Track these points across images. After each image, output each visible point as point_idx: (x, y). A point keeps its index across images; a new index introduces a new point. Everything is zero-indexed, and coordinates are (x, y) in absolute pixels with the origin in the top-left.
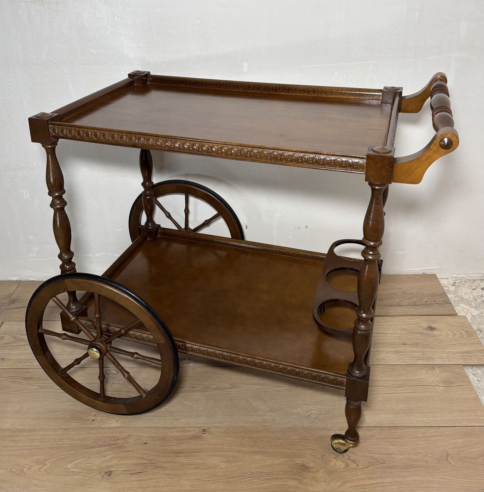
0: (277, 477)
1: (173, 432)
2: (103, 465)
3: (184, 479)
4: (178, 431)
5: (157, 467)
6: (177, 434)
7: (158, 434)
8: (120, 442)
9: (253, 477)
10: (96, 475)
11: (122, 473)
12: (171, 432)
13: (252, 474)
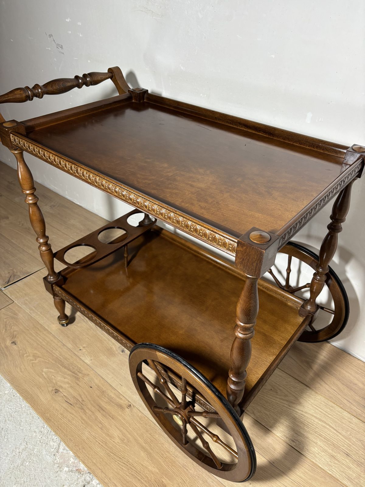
0: (140, 479)
2: (59, 383)
3: (88, 430)
4: (115, 394)
5: (82, 409)
6: (113, 396)
7: (103, 386)
8: (80, 375)
9: (126, 465)
10: (50, 386)
11: (62, 397)
12: (111, 391)
13: (127, 462)
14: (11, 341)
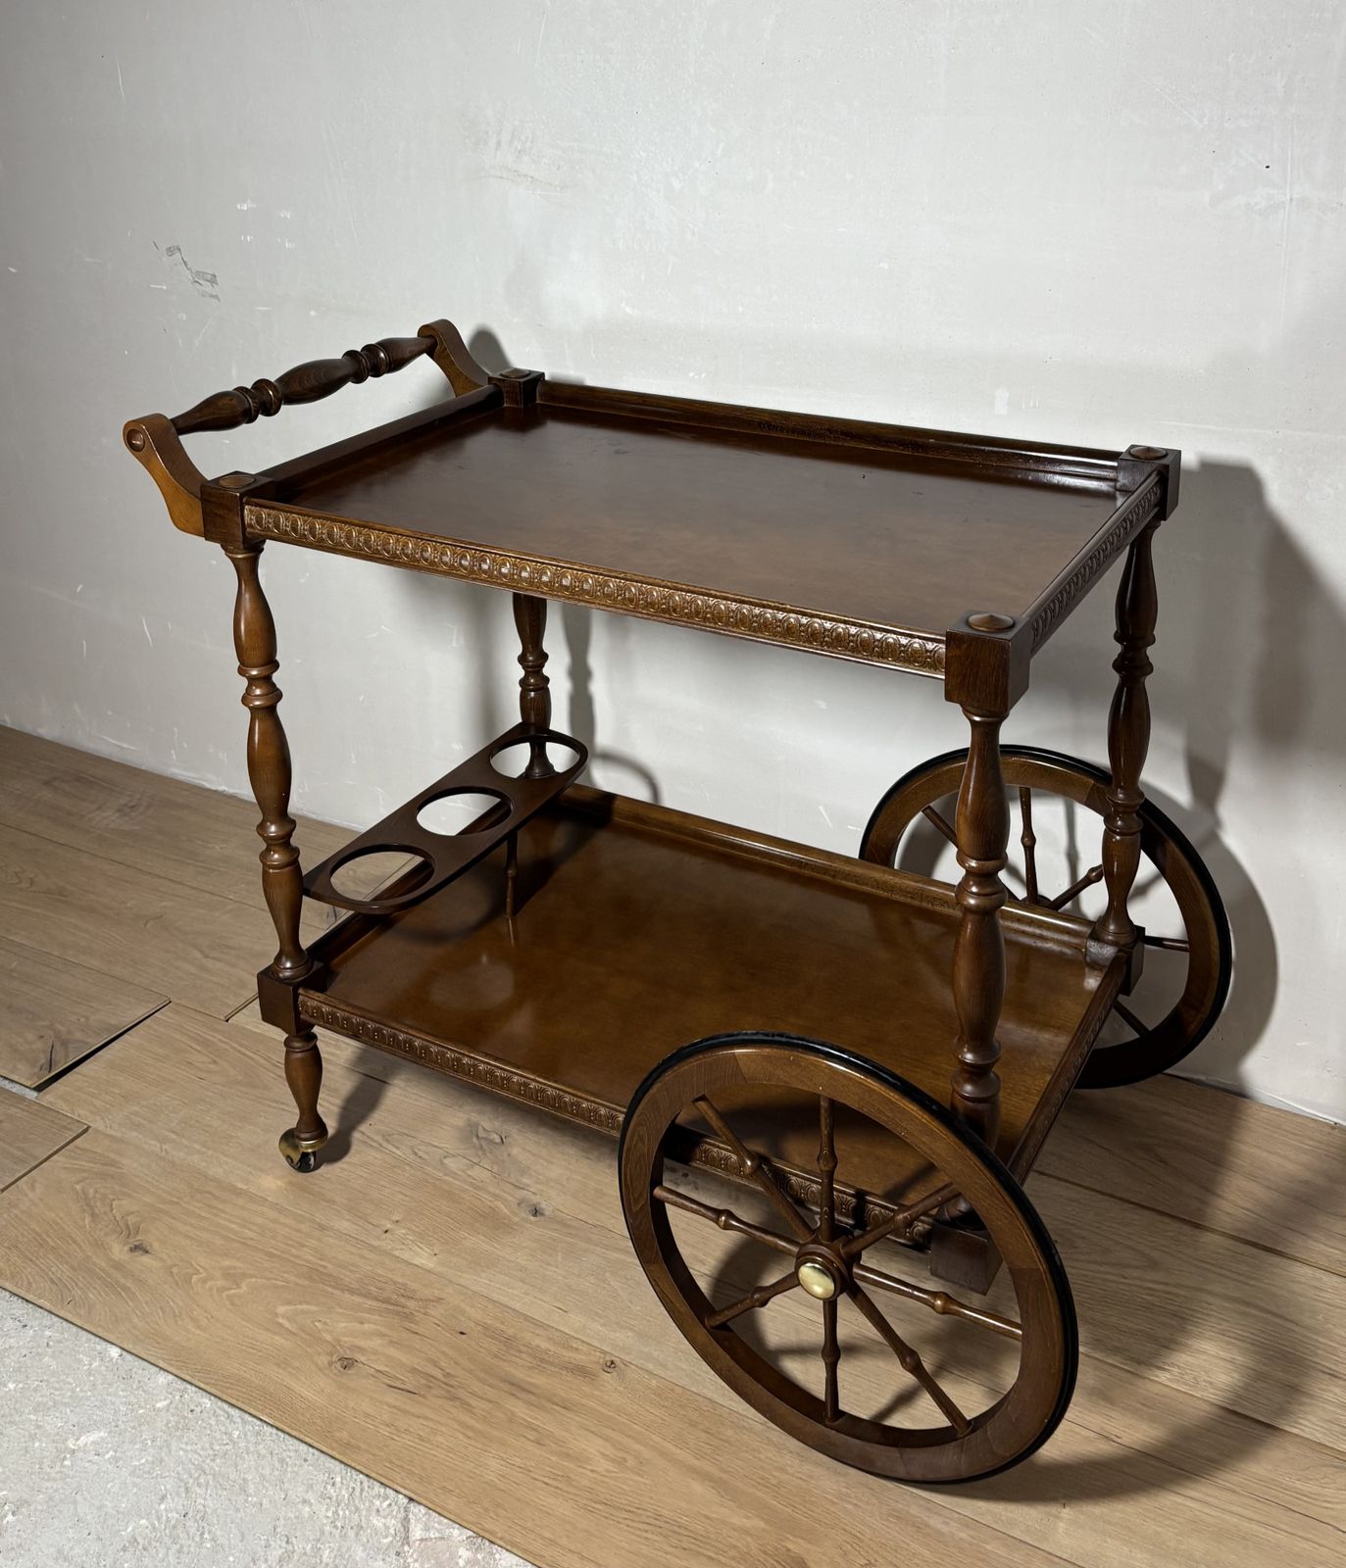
0: (713, 1556)
1: (538, 1335)
2: (346, 1339)
3: (494, 1452)
4: (550, 1339)
5: (454, 1398)
6: (544, 1345)
7: (503, 1323)
8: (411, 1304)
9: (656, 1526)
10: (319, 1354)
11: (373, 1376)
12: (533, 1333)
13: (656, 1519)
14: (125, 1245)
